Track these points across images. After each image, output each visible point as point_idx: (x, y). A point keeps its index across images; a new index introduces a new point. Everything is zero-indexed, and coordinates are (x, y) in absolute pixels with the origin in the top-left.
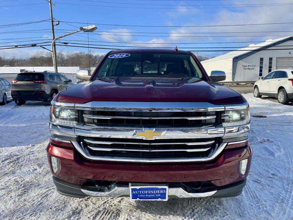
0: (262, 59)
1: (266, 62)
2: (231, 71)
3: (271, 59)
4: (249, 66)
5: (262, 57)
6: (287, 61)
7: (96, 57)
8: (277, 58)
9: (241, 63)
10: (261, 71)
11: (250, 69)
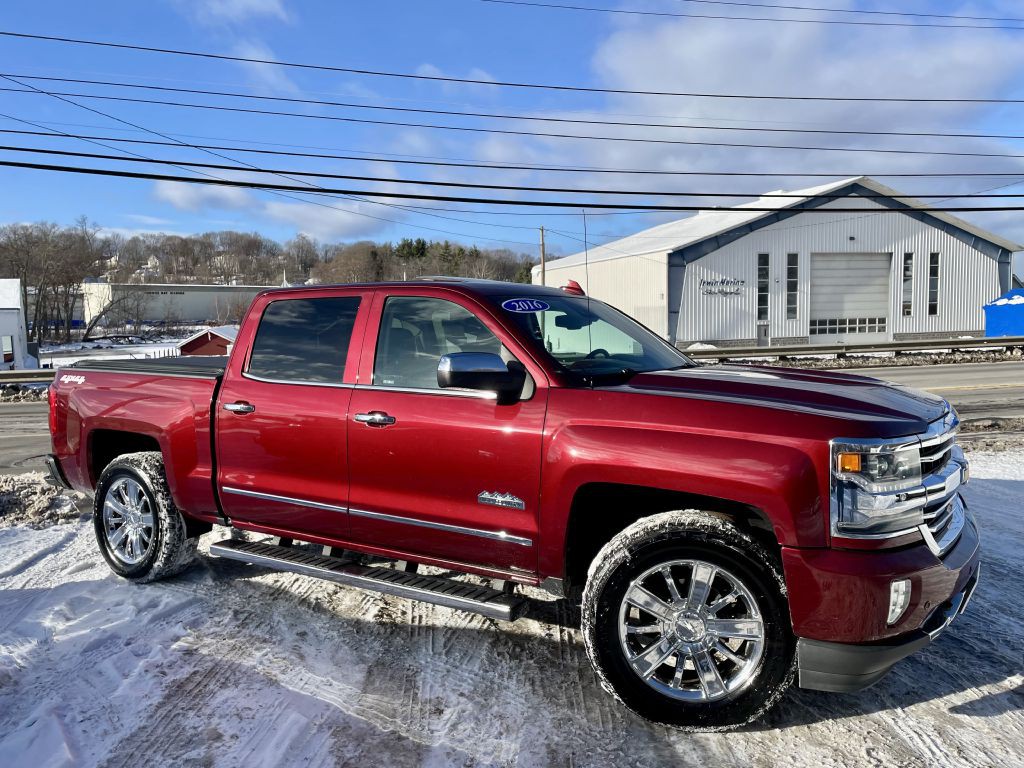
0: (764, 259)
1: (778, 269)
2: (665, 302)
3: (793, 259)
4: (723, 282)
5: (763, 251)
6: (843, 265)
7: (106, 243)
8: (813, 255)
9: (695, 272)
10: (763, 300)
11: (726, 293)
